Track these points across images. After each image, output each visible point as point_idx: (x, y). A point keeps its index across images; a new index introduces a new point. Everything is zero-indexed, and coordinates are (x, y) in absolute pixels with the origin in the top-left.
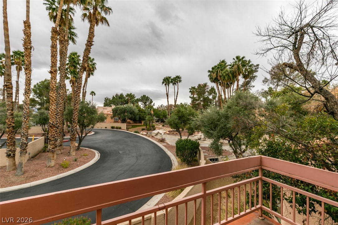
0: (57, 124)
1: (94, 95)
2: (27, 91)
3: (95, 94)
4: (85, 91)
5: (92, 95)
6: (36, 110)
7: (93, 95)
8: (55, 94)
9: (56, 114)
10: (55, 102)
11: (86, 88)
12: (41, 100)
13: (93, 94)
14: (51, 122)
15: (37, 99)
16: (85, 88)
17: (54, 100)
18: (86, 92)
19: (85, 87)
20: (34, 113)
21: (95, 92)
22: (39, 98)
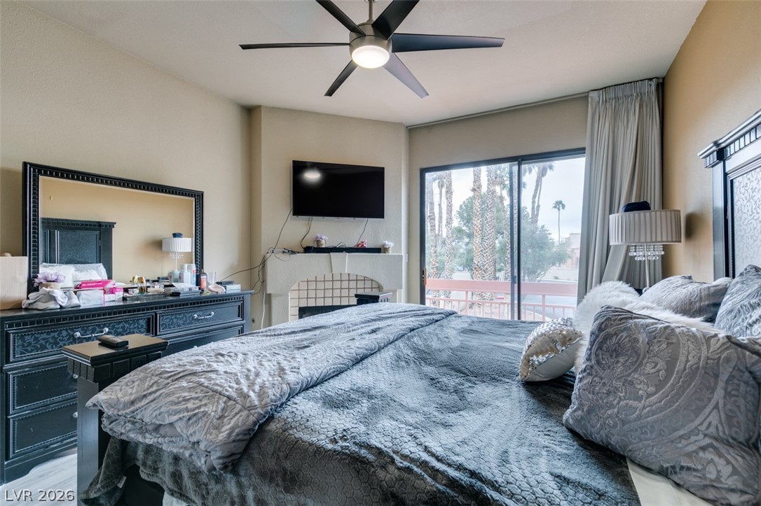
0: (484, 266)
1: (563, 208)
2: (449, 220)
3: (563, 206)
4: (536, 205)
5: (559, 210)
6: (464, 246)
7: (561, 208)
8: (479, 221)
9: (482, 251)
10: (480, 232)
11: (539, 198)
12: (469, 229)
13: (561, 205)
14: (476, 262)
15: (464, 228)
16: (536, 200)
17: (478, 230)
18: (539, 206)
19: (537, 198)
20: (461, 251)
21: (563, 203)
22: (467, 226)
